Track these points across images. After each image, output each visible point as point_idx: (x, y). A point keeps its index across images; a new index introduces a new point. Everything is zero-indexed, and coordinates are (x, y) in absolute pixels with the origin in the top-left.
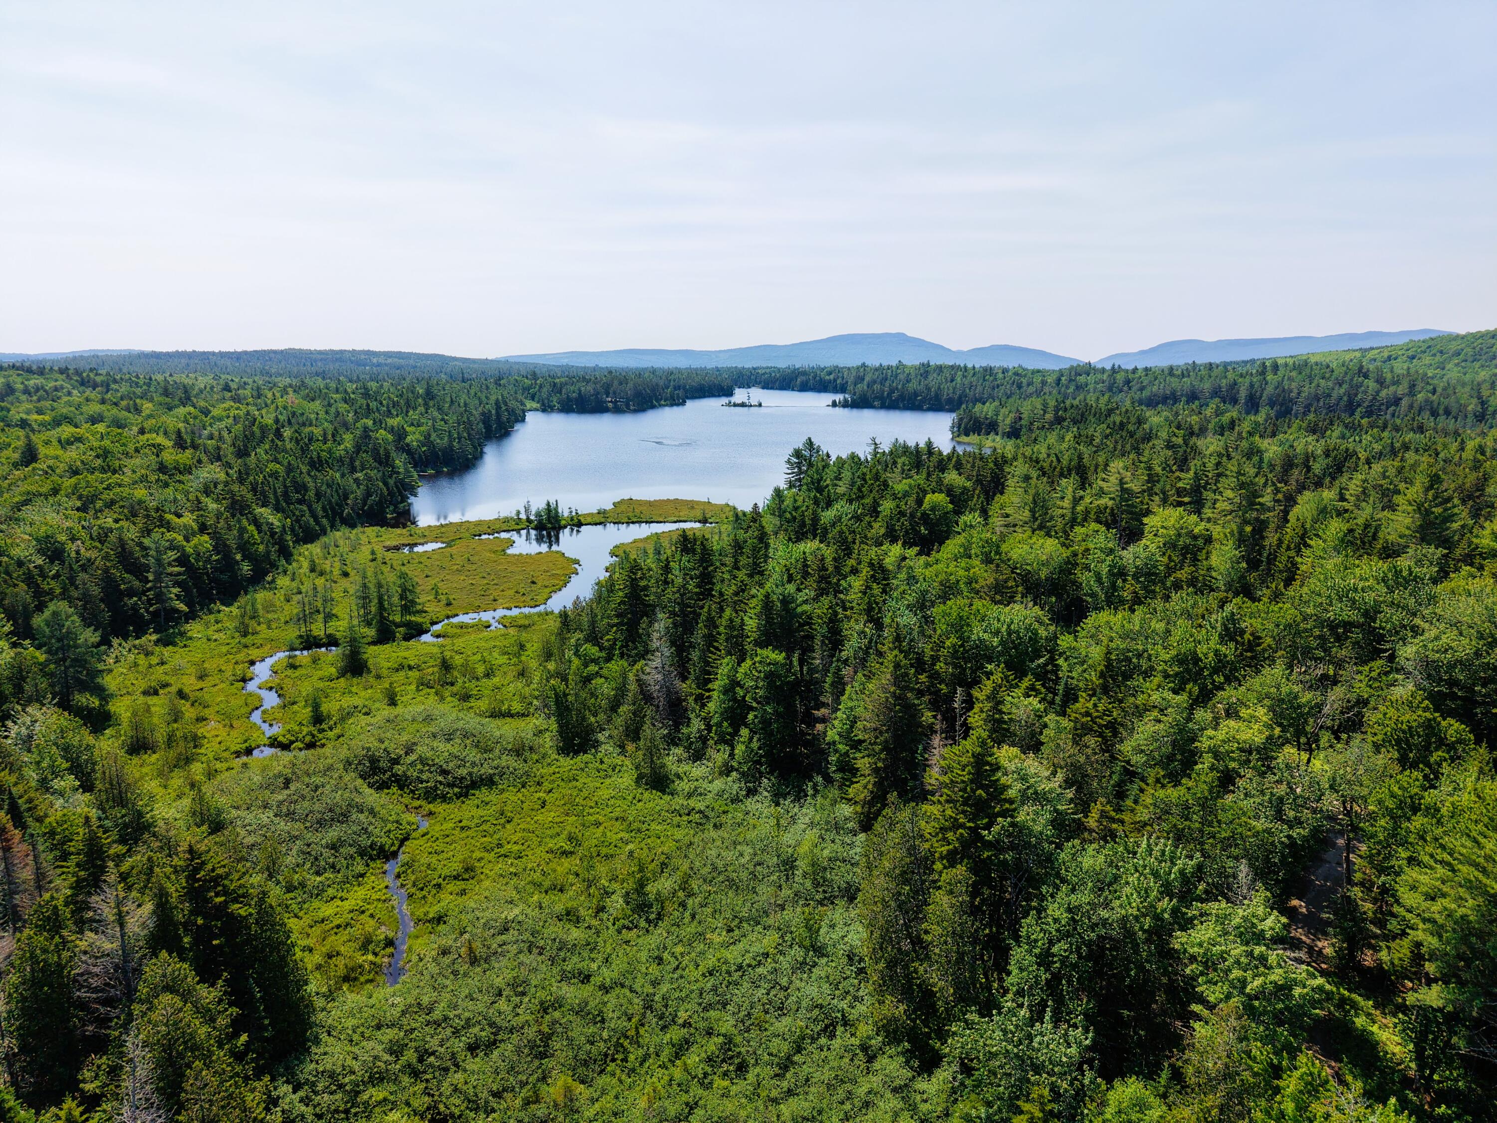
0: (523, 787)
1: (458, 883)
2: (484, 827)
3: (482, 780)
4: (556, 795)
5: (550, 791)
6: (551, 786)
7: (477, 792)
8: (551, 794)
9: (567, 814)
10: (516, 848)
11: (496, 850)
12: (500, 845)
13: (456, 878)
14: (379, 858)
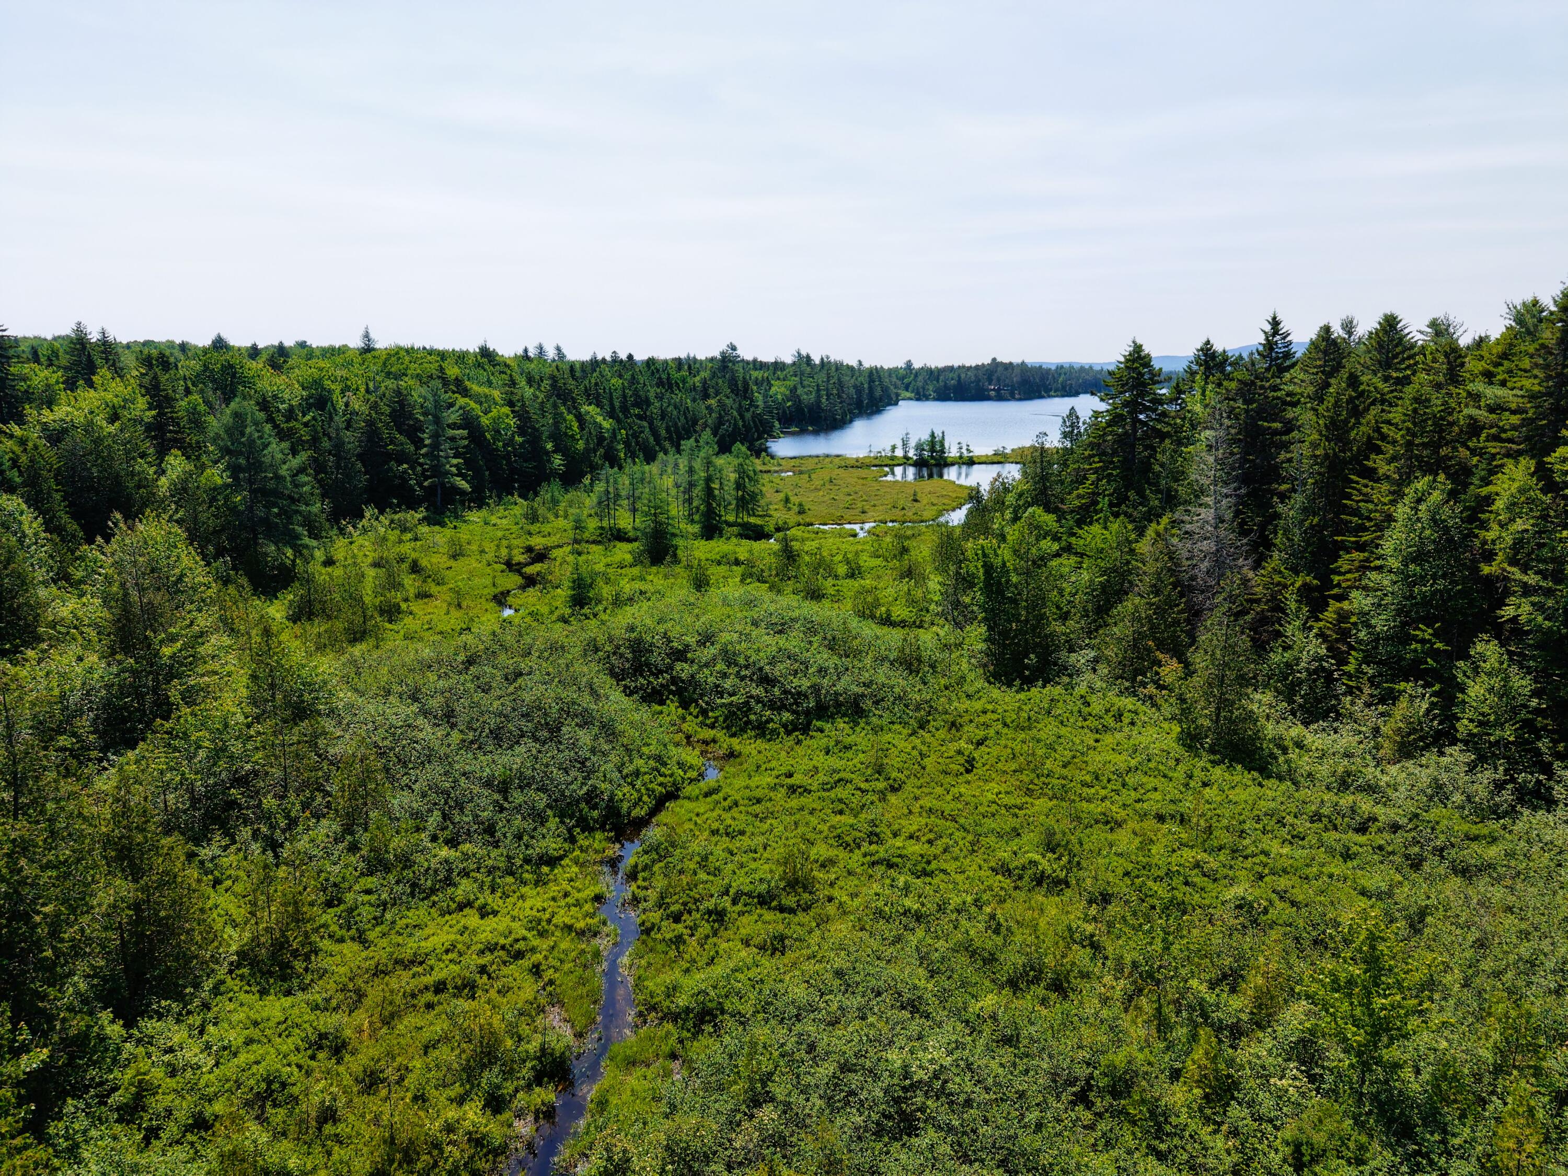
0: (922, 727)
1: (769, 916)
2: (841, 792)
3: (838, 705)
4: (995, 751)
5: (980, 743)
6: (981, 734)
7: (827, 726)
8: (982, 748)
9: (1029, 792)
10: (914, 849)
11: (865, 846)
12: (874, 837)
13: (764, 900)
14: (603, 828)
